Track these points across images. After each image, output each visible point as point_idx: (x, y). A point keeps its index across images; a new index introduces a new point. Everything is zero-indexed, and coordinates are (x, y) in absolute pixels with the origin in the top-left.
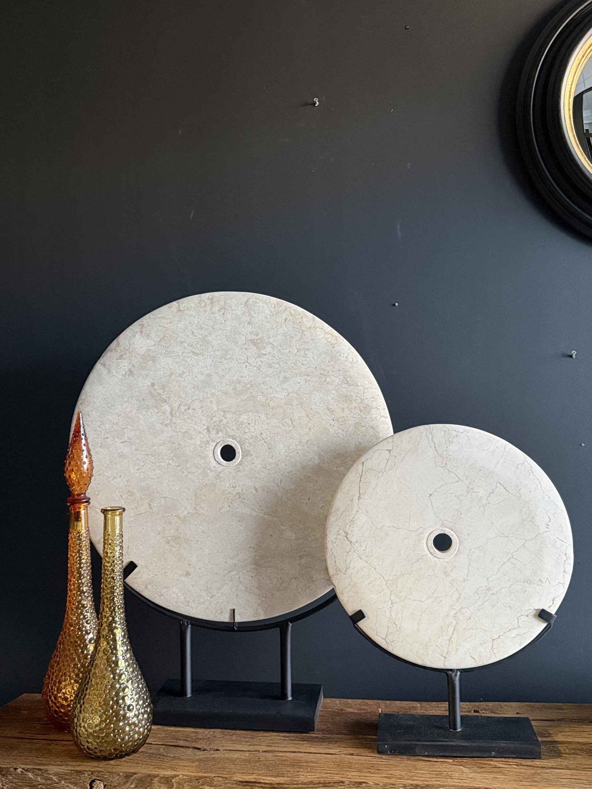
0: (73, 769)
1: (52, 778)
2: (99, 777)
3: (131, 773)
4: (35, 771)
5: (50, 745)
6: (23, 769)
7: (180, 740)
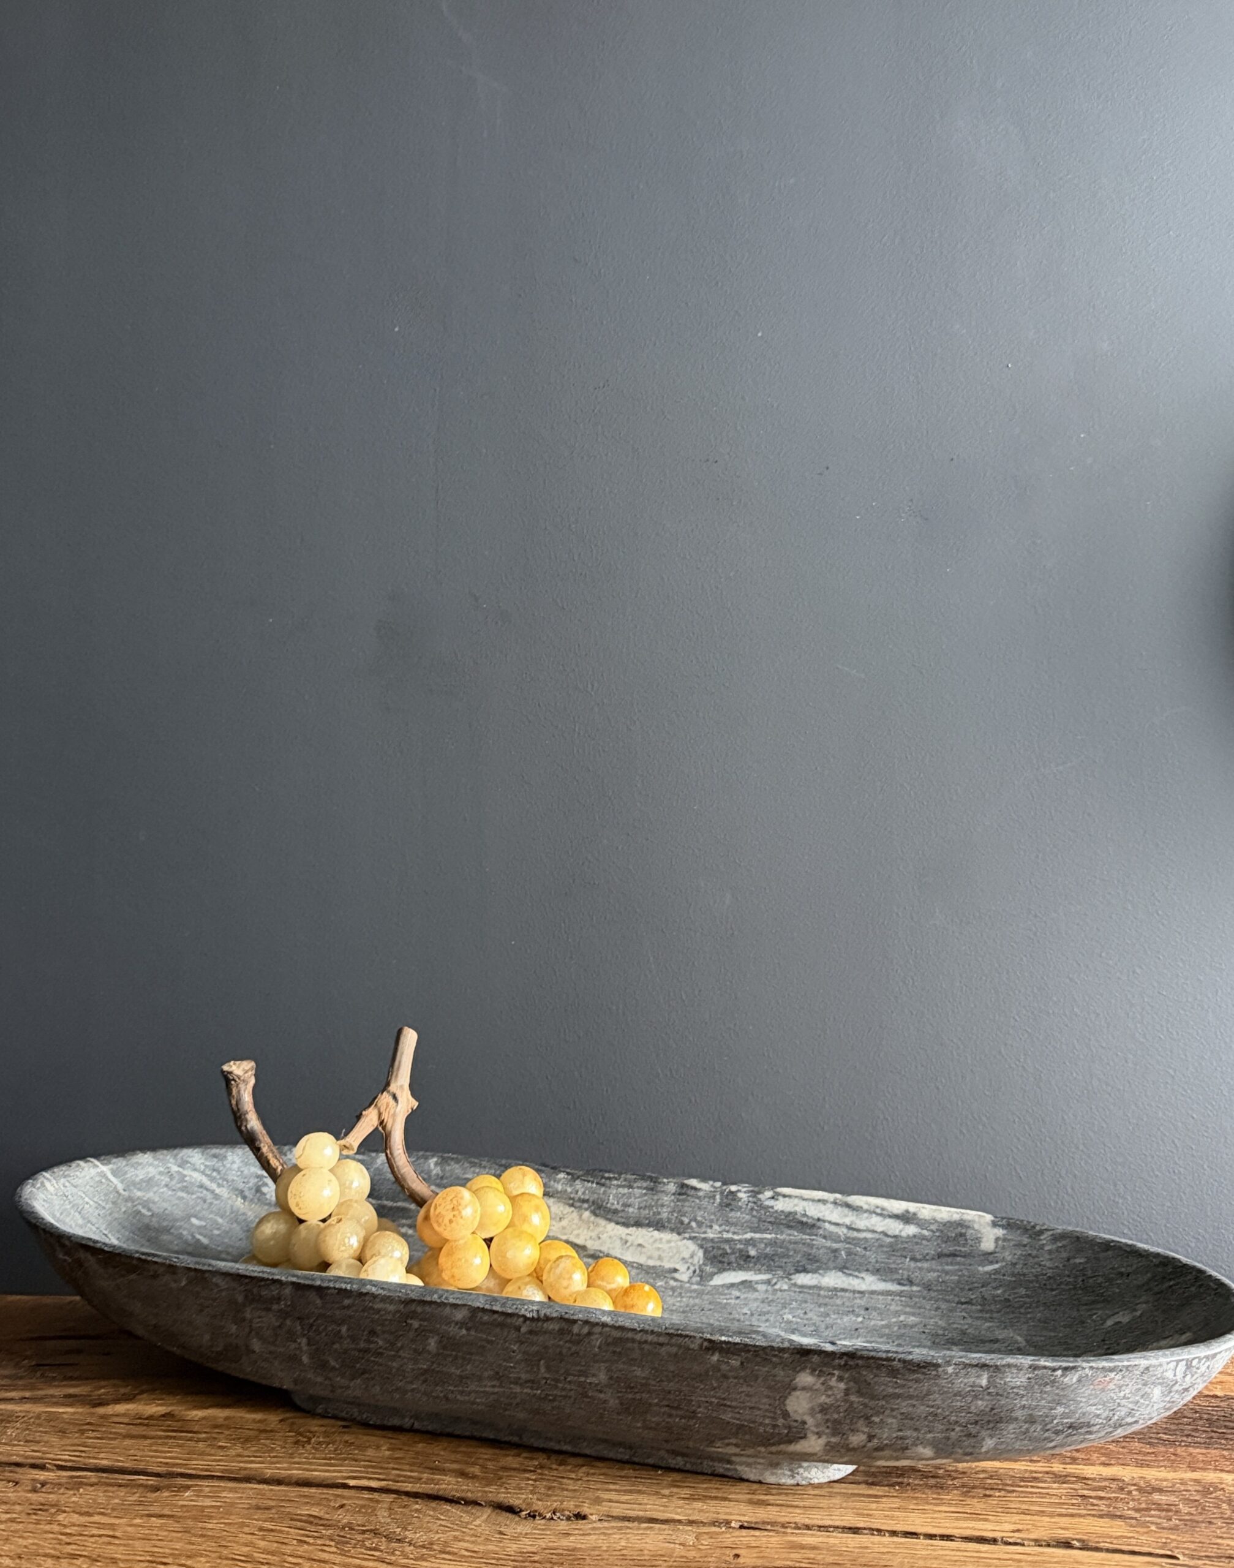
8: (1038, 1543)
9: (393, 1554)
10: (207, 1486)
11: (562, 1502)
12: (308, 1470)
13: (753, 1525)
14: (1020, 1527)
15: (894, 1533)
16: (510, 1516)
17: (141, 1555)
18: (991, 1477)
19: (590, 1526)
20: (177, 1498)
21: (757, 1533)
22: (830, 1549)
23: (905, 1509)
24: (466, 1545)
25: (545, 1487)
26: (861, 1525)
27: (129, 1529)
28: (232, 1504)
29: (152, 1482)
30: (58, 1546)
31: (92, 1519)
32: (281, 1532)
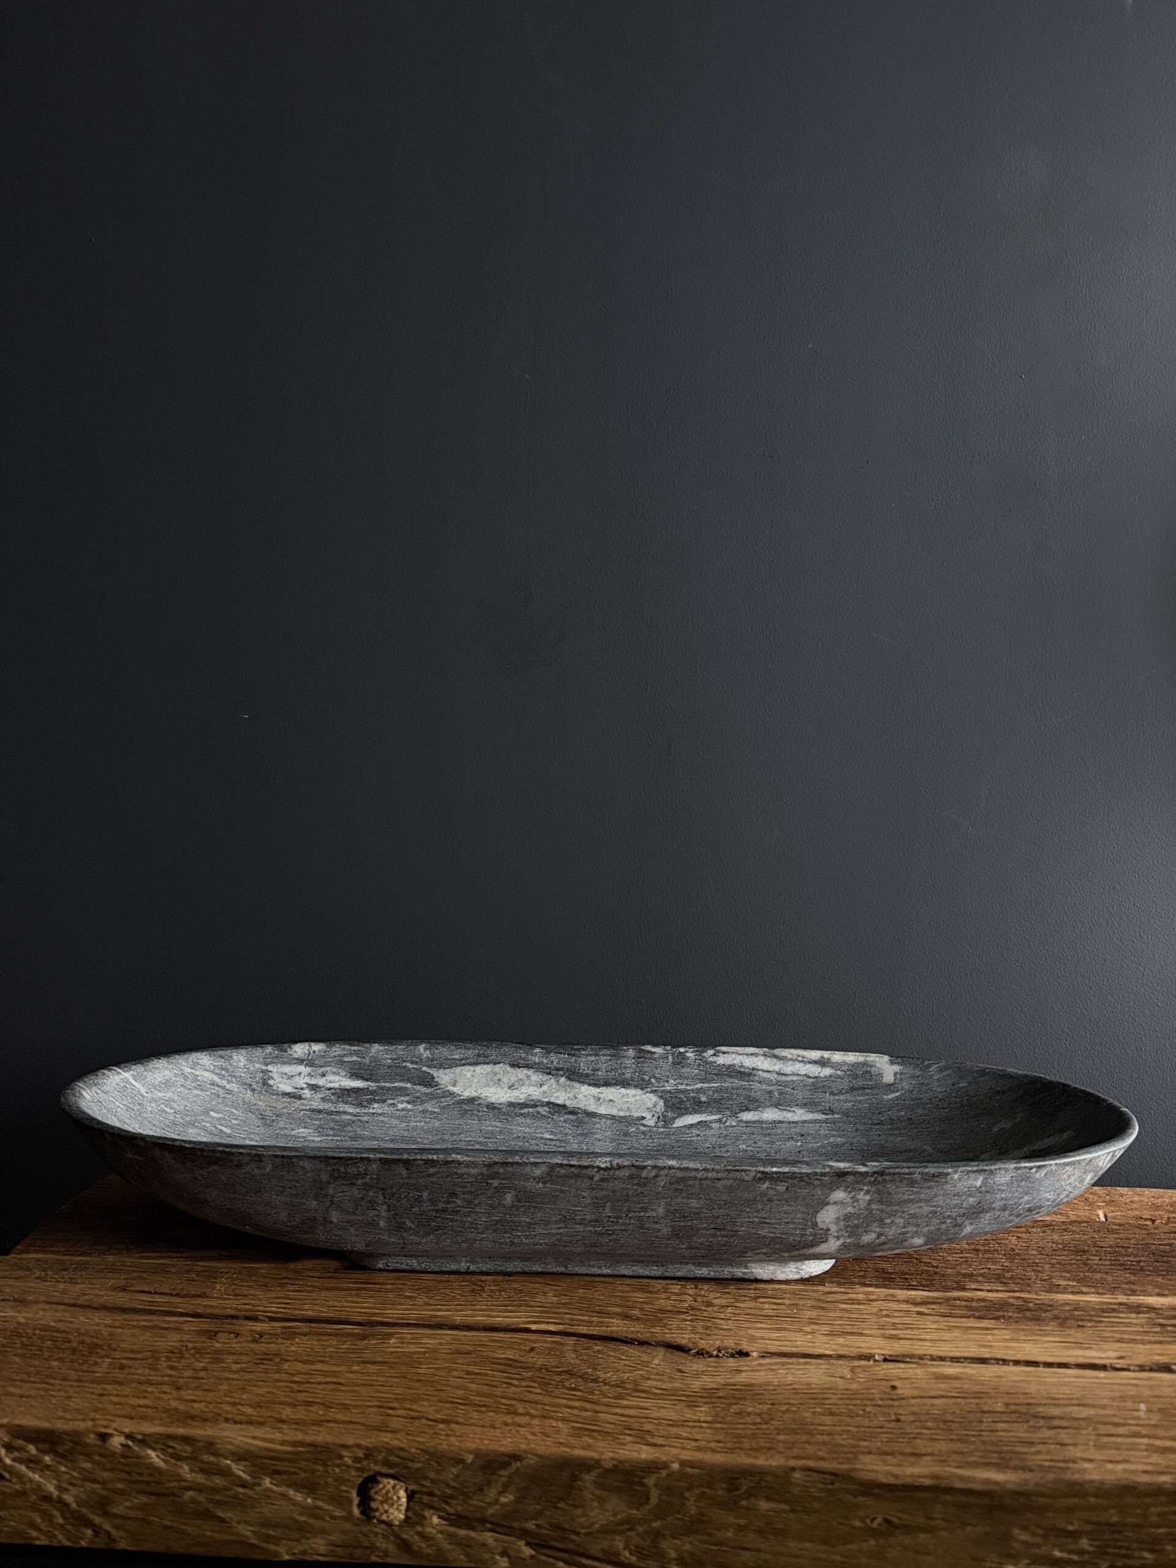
0: (300, 1437)
1: (229, 1468)
2: (390, 1467)
3: (503, 1455)
4: (171, 1444)
5: (212, 1335)
6: (129, 1436)
7: (609, 1315)
8: (1142, 1368)
9: (592, 1393)
10: (408, 1333)
11: (723, 1341)
12: (491, 1317)
13: (894, 1358)
14: (1123, 1354)
15: (1017, 1363)
16: (685, 1355)
17: (369, 1401)
18: (1076, 1309)
19: (756, 1362)
20: (384, 1346)
21: (902, 1365)
22: (969, 1378)
23: (1018, 1341)
24: (654, 1383)
25: (703, 1327)
26: (987, 1356)
27: (351, 1376)
28: (435, 1350)
29: (356, 1331)
30: (291, 1394)
31: (314, 1367)
32: (487, 1375)
